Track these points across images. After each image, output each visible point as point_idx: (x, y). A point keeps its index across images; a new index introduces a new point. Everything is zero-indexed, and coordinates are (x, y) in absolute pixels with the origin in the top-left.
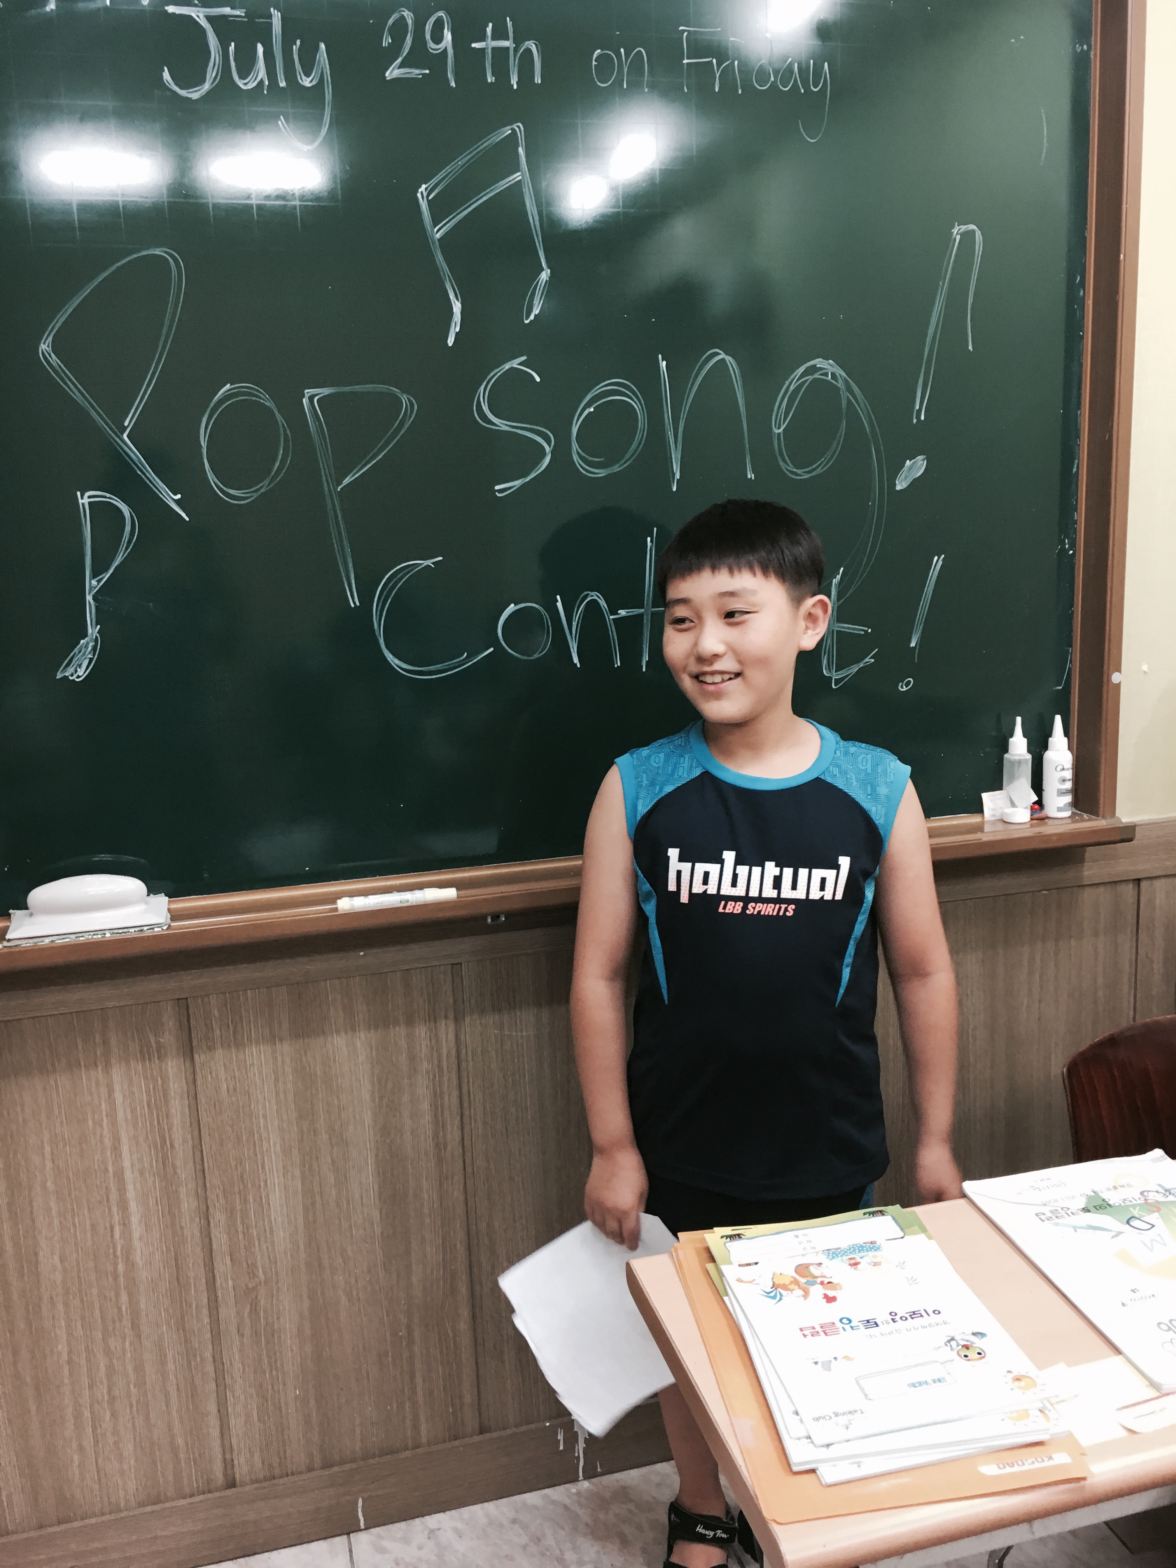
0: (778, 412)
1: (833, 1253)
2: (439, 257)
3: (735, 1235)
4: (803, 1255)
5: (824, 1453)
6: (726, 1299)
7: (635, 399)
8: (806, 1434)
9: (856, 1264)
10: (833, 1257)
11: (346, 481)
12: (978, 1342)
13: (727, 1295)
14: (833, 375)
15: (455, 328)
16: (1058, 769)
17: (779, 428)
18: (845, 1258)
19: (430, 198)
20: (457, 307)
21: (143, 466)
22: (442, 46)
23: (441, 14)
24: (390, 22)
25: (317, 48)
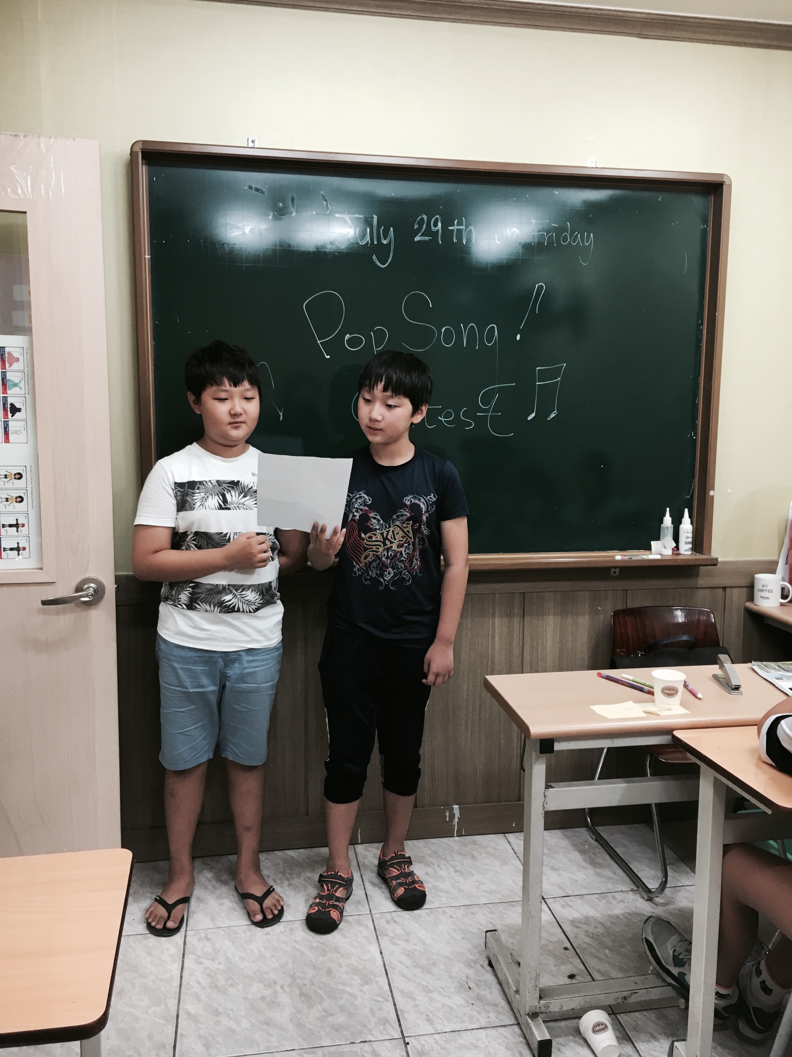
16: (685, 532)
22: (437, 228)
23: (437, 216)
24: (418, 219)
25: (390, 229)
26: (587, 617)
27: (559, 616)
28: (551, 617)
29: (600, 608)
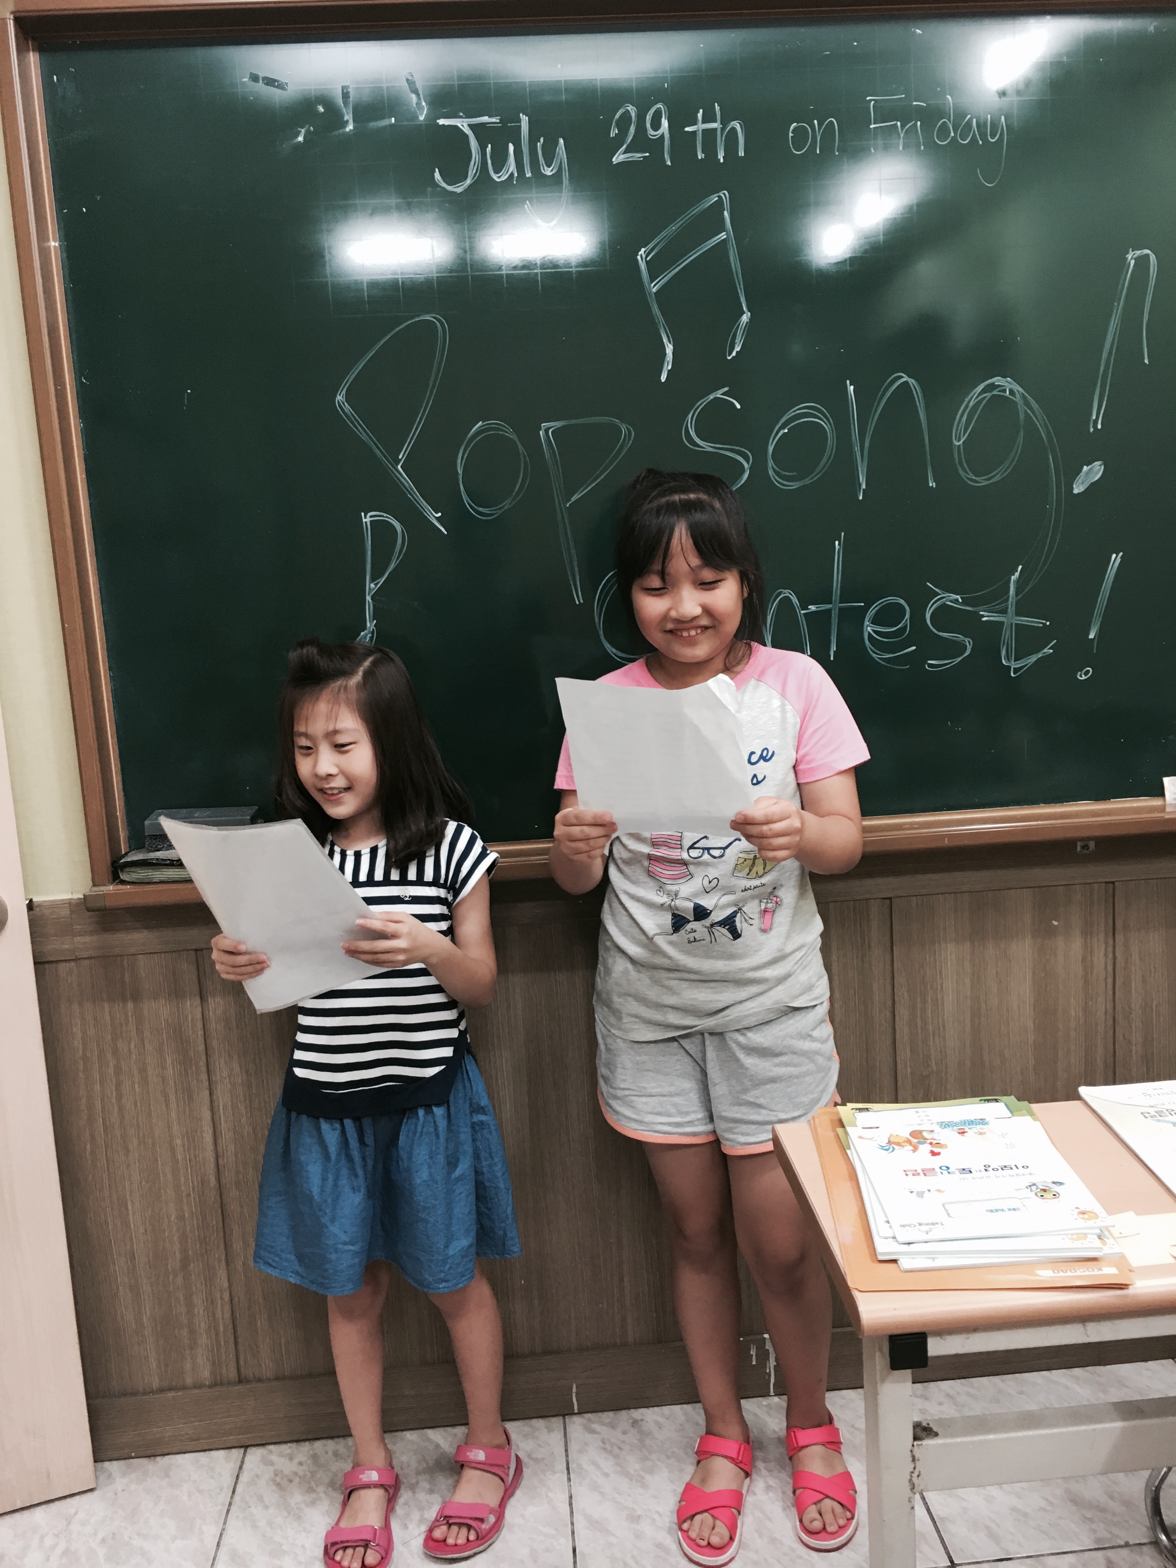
0: (958, 426)
1: (945, 1125)
2: (655, 309)
3: (864, 1109)
4: (919, 1124)
5: (906, 1248)
6: (848, 1151)
7: (825, 420)
8: (892, 1235)
9: (963, 1133)
10: (945, 1127)
11: (573, 499)
12: (1056, 1188)
13: (850, 1149)
14: (1012, 392)
15: (668, 366)
17: (959, 440)
18: (955, 1128)
19: (648, 259)
20: (669, 349)
21: (412, 489)
22: (660, 132)
23: (660, 105)
24: (617, 116)
25: (557, 143)
26: (1028, 942)
27: (968, 945)
28: (951, 947)
29: (1055, 923)
